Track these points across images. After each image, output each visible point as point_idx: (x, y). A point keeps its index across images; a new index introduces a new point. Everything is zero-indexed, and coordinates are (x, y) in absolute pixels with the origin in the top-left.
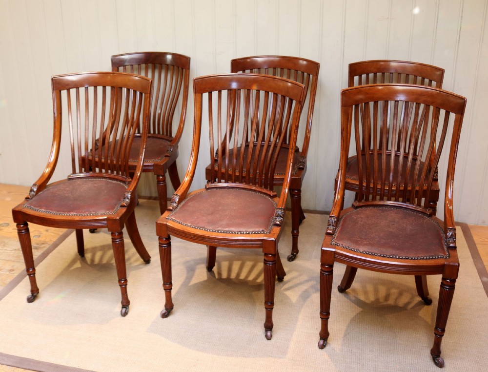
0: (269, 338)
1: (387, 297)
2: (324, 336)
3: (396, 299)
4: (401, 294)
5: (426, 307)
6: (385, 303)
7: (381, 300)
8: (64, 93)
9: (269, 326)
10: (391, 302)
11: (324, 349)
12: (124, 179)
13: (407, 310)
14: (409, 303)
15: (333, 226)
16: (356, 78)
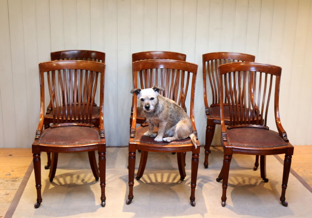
0: (193, 206)
1: (244, 181)
2: (224, 199)
3: (249, 182)
4: (250, 179)
5: (266, 184)
6: (244, 184)
7: (242, 183)
9: (192, 199)
10: (247, 183)
11: (225, 207)
12: (90, 126)
13: (257, 186)
14: (256, 183)
16: (206, 63)
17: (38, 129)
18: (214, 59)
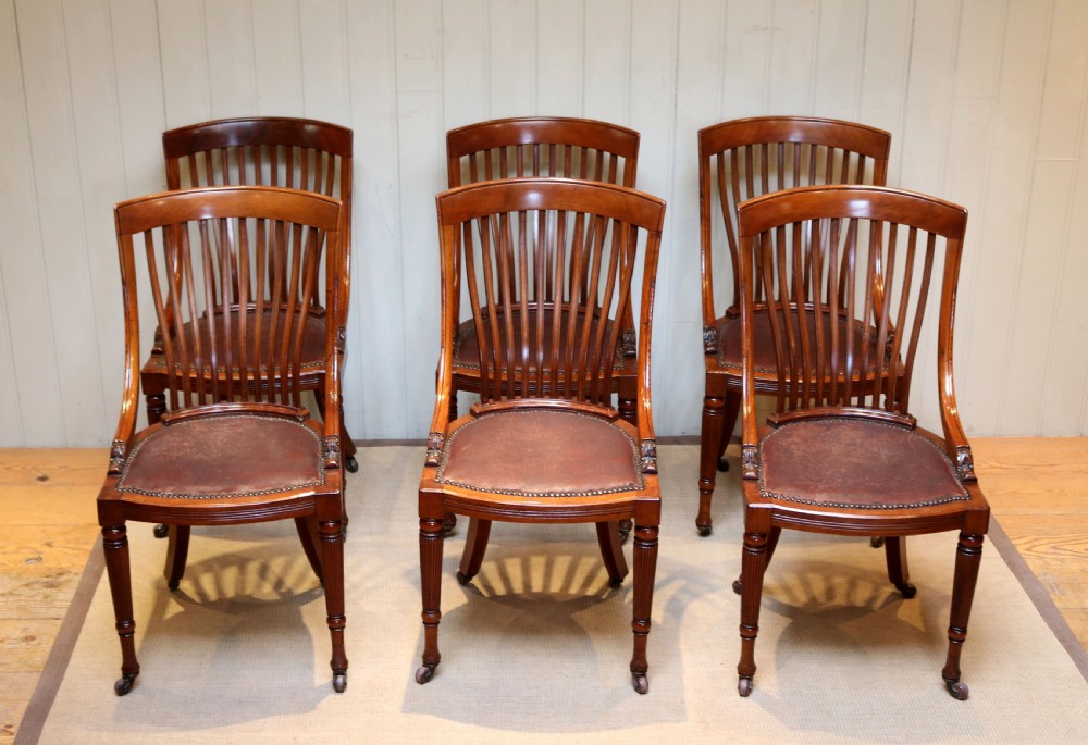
0: (641, 690)
1: (830, 593)
2: (747, 670)
3: (848, 595)
4: (852, 584)
5: (906, 602)
6: (830, 604)
7: (821, 599)
8: (138, 239)
9: (639, 668)
10: (840, 600)
11: (750, 696)
12: (292, 412)
13: (872, 611)
14: (872, 599)
15: (753, 463)
16: (714, 158)
17: (118, 437)
18: (741, 145)
